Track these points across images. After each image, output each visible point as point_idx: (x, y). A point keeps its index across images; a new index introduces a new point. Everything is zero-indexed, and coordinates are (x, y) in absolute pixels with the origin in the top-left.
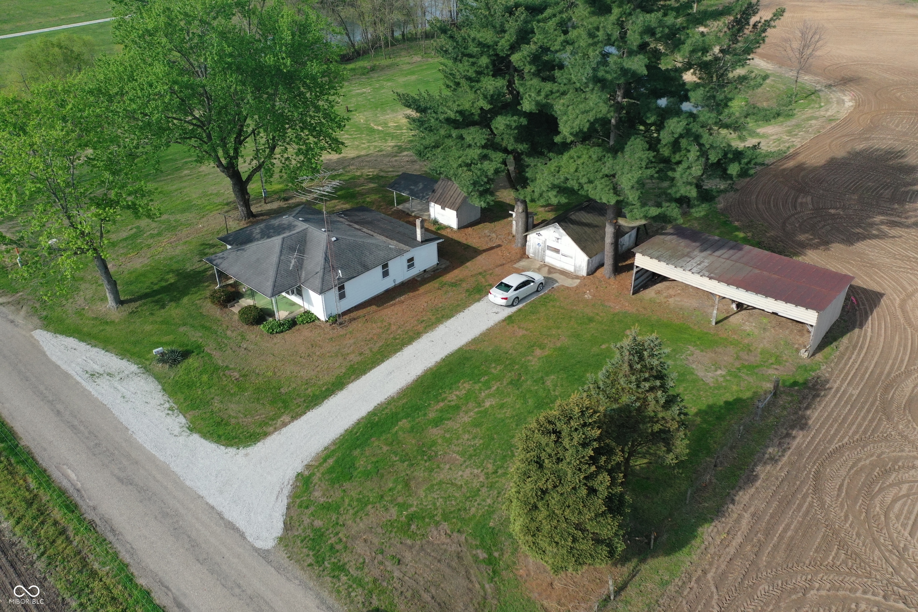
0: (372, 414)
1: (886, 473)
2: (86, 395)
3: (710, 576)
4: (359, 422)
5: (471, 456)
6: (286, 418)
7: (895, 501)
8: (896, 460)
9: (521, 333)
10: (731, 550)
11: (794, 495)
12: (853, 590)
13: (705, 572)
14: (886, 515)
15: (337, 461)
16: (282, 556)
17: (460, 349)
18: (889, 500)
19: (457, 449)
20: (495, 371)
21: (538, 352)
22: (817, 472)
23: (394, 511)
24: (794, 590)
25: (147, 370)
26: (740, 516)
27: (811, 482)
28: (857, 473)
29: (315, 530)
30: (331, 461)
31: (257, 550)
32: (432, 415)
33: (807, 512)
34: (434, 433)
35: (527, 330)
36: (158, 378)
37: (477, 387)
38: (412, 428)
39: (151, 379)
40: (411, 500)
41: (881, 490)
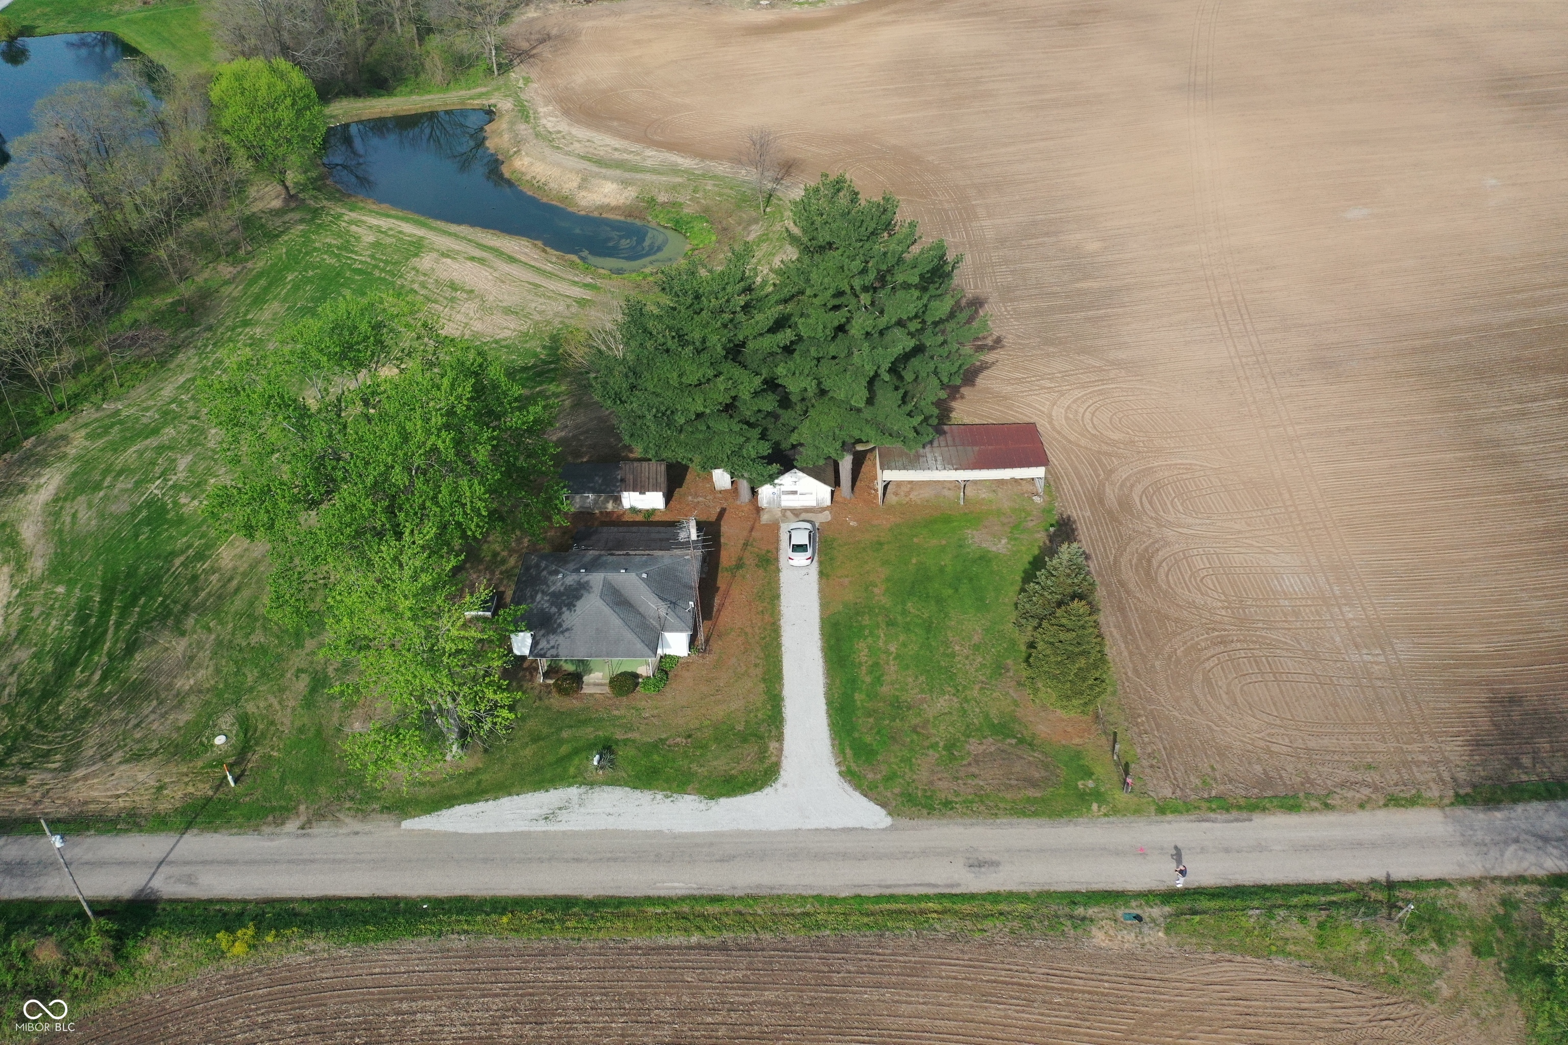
0: (829, 703)
1: (1149, 561)
2: (575, 834)
3: (1130, 674)
4: (830, 716)
5: (931, 691)
6: (773, 745)
7: (1167, 576)
8: (1146, 550)
9: (846, 581)
10: (1126, 654)
11: (1120, 602)
12: (1192, 639)
13: (1126, 674)
14: (1170, 587)
15: (852, 748)
16: (905, 822)
17: (822, 619)
18: (1164, 577)
19: (915, 691)
20: (866, 620)
21: (876, 590)
22: (1119, 581)
23: (931, 752)
24: (1170, 657)
25: (592, 784)
26: (1111, 633)
27: (1122, 590)
28: (1137, 570)
29: (902, 794)
30: (848, 751)
31: (883, 830)
32: (868, 679)
33: (1137, 610)
34: (885, 689)
35: (847, 576)
36: (614, 782)
37: (870, 640)
38: (868, 696)
39: (606, 788)
40: (933, 740)
41: (1156, 573)
